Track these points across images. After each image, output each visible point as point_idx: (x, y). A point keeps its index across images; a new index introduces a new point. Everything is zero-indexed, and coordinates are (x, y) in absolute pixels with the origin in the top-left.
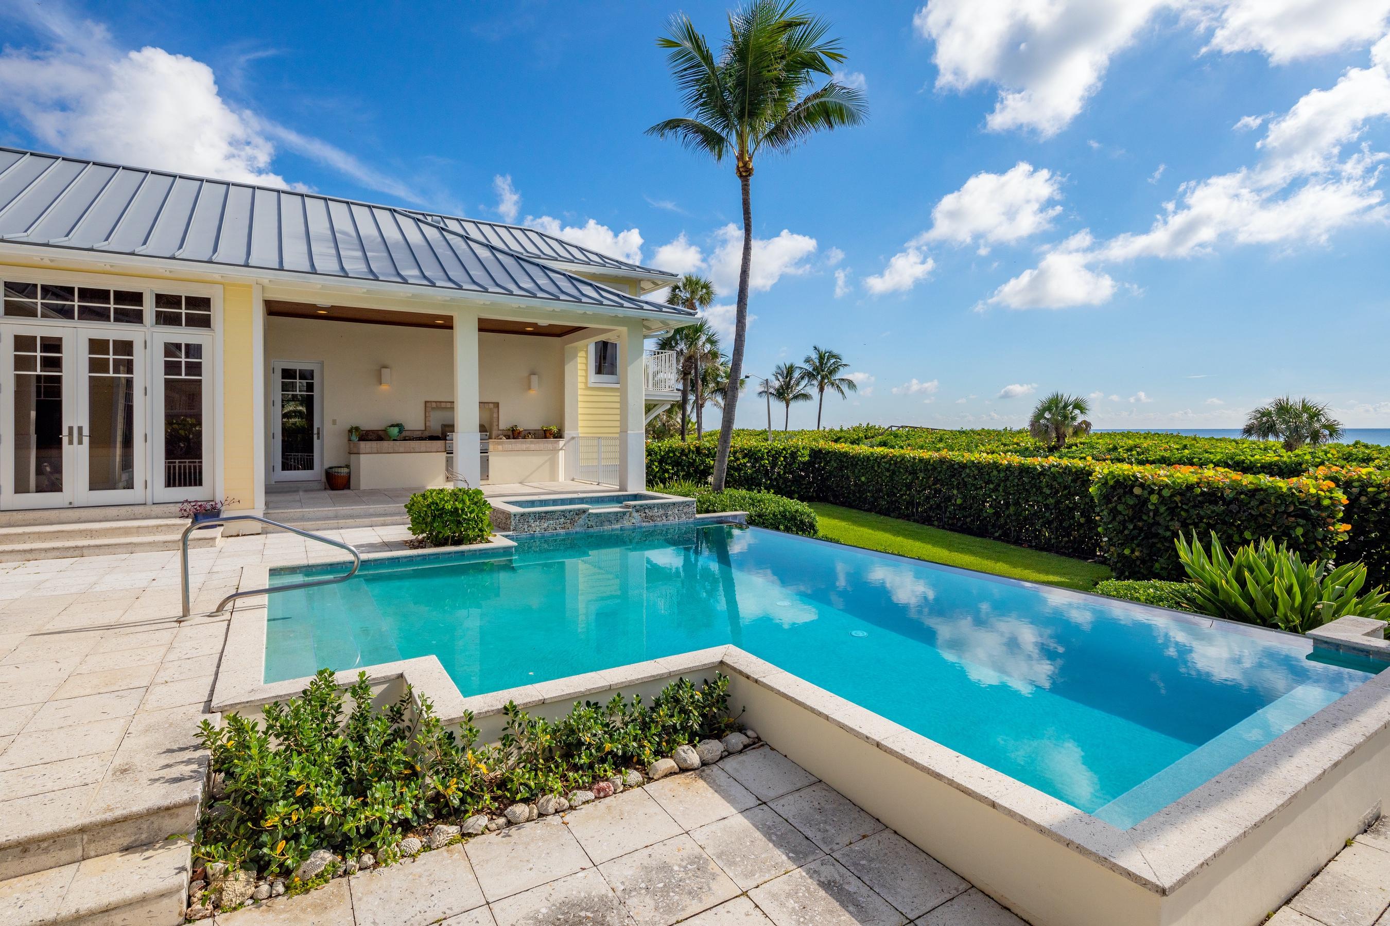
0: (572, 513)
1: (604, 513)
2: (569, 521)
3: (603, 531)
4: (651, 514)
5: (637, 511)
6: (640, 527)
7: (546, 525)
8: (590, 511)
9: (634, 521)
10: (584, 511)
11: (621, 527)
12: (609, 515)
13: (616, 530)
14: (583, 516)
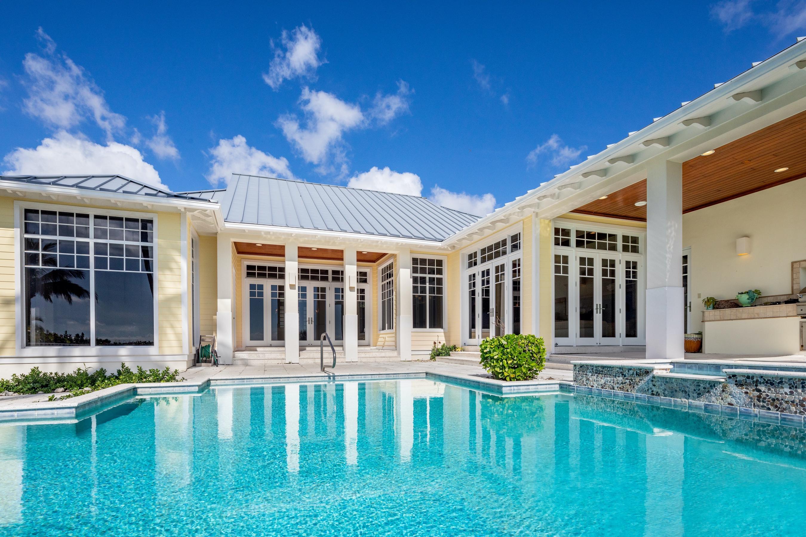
0: (631, 372)
1: (677, 379)
2: (628, 381)
3: (675, 405)
4: (773, 396)
5: (739, 384)
6: (747, 414)
7: (603, 381)
8: (655, 373)
9: (730, 399)
10: (647, 372)
11: (706, 406)
12: (685, 384)
13: (697, 407)
14: (647, 378)
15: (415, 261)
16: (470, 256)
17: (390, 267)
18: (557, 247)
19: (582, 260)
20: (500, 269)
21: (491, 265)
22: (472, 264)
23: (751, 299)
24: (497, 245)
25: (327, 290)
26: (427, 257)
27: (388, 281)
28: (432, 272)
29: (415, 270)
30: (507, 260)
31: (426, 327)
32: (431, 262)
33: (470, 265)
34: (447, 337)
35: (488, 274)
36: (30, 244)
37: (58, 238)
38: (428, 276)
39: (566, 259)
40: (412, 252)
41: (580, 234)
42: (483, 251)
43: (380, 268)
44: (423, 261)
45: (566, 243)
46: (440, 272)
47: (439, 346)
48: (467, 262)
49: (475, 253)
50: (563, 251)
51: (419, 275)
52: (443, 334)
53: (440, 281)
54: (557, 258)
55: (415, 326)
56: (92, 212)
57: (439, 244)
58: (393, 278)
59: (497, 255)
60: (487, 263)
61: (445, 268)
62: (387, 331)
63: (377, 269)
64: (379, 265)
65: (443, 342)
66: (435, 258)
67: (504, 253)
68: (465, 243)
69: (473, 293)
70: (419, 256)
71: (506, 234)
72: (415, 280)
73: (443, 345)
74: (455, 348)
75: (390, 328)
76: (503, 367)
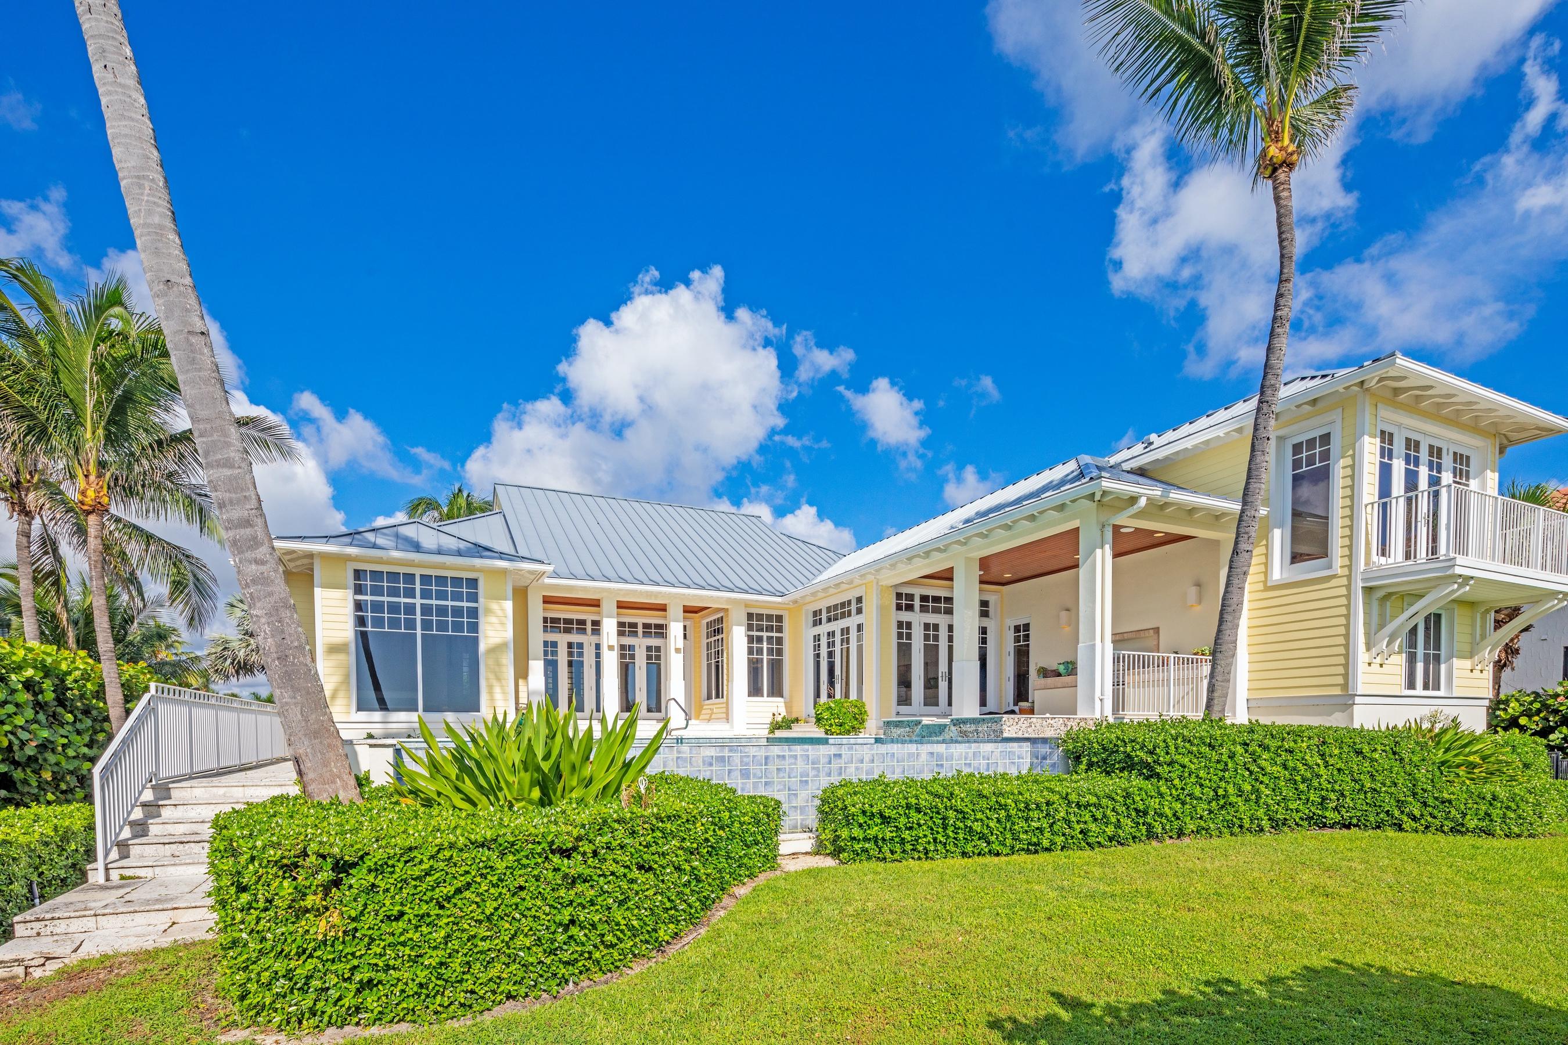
15: (750, 616)
16: (815, 613)
17: (720, 620)
18: (900, 612)
19: (927, 626)
20: (846, 631)
21: (837, 626)
22: (817, 622)
23: (1067, 669)
24: (843, 605)
25: (637, 648)
26: (765, 612)
27: (716, 638)
28: (770, 629)
29: (750, 627)
30: (851, 622)
31: (762, 696)
32: (770, 617)
33: (815, 624)
34: (788, 707)
35: (834, 636)
36: (359, 606)
37: (386, 599)
38: (765, 634)
39: (909, 625)
40: (746, 606)
41: (924, 598)
42: (829, 609)
43: (705, 622)
44: (760, 617)
45: (910, 608)
46: (780, 629)
47: (779, 719)
48: (811, 619)
49: (820, 610)
50: (905, 616)
51: (755, 633)
52: (783, 704)
53: (779, 641)
54: (900, 624)
55: (749, 695)
56: (418, 572)
57: (779, 599)
58: (724, 636)
59: (843, 616)
60: (833, 623)
61: (786, 624)
62: (714, 700)
63: (700, 622)
64: (703, 617)
65: (784, 713)
66: (775, 613)
67: (850, 615)
68: (809, 599)
69: (818, 656)
70: (754, 611)
71: (851, 595)
72: (751, 639)
73: (784, 717)
74: (797, 720)
75: (717, 696)
76: (831, 725)
